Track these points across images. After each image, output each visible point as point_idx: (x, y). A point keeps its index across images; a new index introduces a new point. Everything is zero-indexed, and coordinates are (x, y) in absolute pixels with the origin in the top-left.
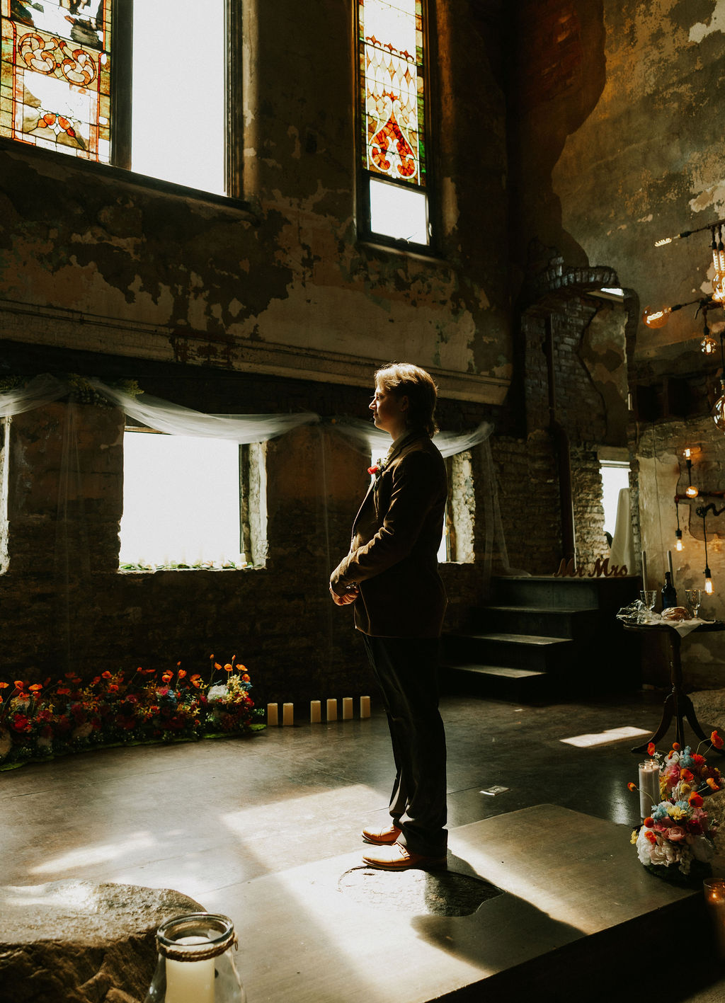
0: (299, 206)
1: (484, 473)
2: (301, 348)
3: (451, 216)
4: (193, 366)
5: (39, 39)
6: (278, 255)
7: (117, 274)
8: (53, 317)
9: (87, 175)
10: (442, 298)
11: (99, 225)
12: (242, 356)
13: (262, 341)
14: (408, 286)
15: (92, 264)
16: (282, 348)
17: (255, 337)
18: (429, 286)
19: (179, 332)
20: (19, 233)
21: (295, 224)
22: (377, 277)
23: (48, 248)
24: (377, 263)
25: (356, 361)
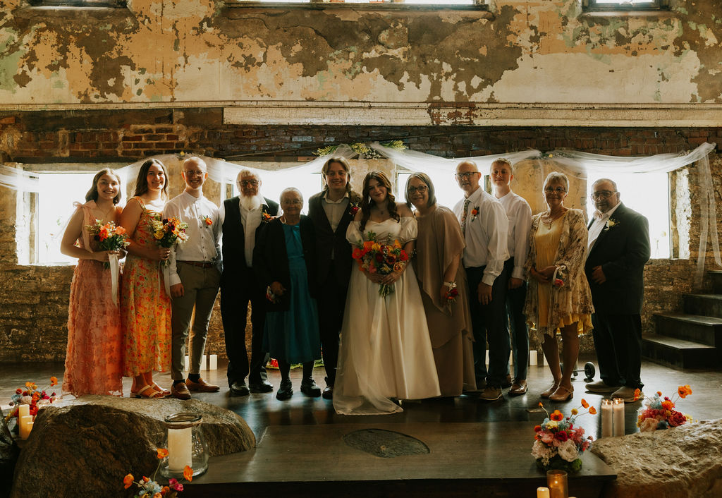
1: (702, 185)
2: (528, 104)
4: (445, 127)
6: (510, 38)
7: (392, 73)
8: (352, 108)
9: (371, 13)
10: (665, 44)
11: (380, 44)
12: (481, 115)
13: (497, 103)
14: (629, 41)
15: (376, 70)
16: (513, 106)
17: (491, 101)
18: (651, 37)
19: (435, 105)
20: (332, 59)
21: (524, 12)
22: (598, 38)
23: (348, 65)
24: (598, 27)
25: (577, 107)
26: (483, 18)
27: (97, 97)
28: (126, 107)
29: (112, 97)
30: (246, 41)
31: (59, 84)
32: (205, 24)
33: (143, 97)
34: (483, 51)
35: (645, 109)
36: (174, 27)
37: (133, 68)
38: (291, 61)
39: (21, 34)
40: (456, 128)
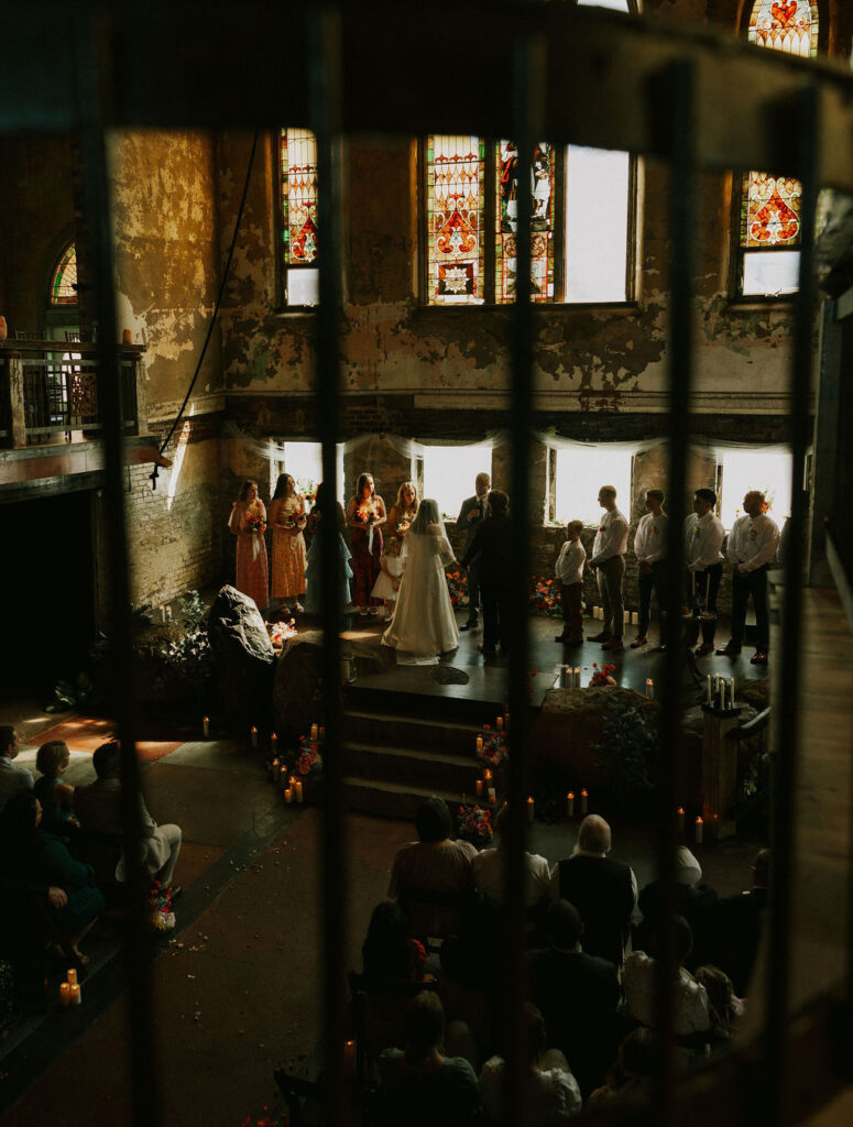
4: (593, 412)
7: (549, 366)
12: (625, 403)
13: (640, 391)
14: (769, 334)
15: (536, 363)
17: (635, 390)
19: (585, 393)
22: (738, 332)
24: (739, 322)
25: (714, 396)
26: (632, 315)
30: (432, 340)
31: (296, 376)
32: (400, 326)
33: (355, 386)
36: (377, 328)
37: (348, 363)
38: (466, 356)
39: (270, 338)
40: (602, 414)
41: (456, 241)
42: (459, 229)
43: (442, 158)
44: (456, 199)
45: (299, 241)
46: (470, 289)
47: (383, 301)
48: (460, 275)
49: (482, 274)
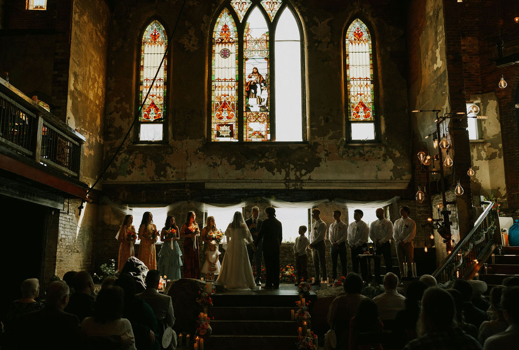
0: (323, 139)
2: (324, 180)
3: (383, 128)
4: (292, 190)
5: (252, 114)
6: (317, 155)
7: (270, 169)
8: (255, 182)
10: (379, 156)
11: (265, 157)
12: (306, 185)
13: (312, 180)
14: (364, 155)
15: (264, 167)
16: (318, 181)
17: (310, 179)
18: (373, 154)
19: (287, 181)
20: (247, 164)
21: (323, 144)
22: (352, 154)
23: (253, 166)
24: (352, 150)
25: (344, 182)
26: (306, 147)
27: (157, 179)
28: (168, 182)
29: (162, 179)
30: (214, 157)
31: (143, 174)
32: (198, 151)
33: (174, 179)
34: (306, 160)
35: (372, 182)
36: (187, 152)
37: (171, 168)
38: (231, 164)
39: (130, 156)
40: (295, 190)
41: (225, 114)
42: (226, 109)
43: (218, 79)
44: (225, 96)
45: (147, 112)
46: (232, 135)
47: (190, 139)
48: (227, 129)
49: (237, 129)
